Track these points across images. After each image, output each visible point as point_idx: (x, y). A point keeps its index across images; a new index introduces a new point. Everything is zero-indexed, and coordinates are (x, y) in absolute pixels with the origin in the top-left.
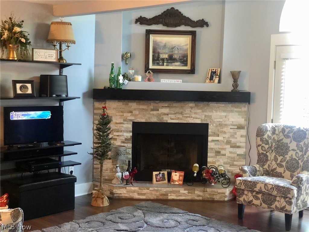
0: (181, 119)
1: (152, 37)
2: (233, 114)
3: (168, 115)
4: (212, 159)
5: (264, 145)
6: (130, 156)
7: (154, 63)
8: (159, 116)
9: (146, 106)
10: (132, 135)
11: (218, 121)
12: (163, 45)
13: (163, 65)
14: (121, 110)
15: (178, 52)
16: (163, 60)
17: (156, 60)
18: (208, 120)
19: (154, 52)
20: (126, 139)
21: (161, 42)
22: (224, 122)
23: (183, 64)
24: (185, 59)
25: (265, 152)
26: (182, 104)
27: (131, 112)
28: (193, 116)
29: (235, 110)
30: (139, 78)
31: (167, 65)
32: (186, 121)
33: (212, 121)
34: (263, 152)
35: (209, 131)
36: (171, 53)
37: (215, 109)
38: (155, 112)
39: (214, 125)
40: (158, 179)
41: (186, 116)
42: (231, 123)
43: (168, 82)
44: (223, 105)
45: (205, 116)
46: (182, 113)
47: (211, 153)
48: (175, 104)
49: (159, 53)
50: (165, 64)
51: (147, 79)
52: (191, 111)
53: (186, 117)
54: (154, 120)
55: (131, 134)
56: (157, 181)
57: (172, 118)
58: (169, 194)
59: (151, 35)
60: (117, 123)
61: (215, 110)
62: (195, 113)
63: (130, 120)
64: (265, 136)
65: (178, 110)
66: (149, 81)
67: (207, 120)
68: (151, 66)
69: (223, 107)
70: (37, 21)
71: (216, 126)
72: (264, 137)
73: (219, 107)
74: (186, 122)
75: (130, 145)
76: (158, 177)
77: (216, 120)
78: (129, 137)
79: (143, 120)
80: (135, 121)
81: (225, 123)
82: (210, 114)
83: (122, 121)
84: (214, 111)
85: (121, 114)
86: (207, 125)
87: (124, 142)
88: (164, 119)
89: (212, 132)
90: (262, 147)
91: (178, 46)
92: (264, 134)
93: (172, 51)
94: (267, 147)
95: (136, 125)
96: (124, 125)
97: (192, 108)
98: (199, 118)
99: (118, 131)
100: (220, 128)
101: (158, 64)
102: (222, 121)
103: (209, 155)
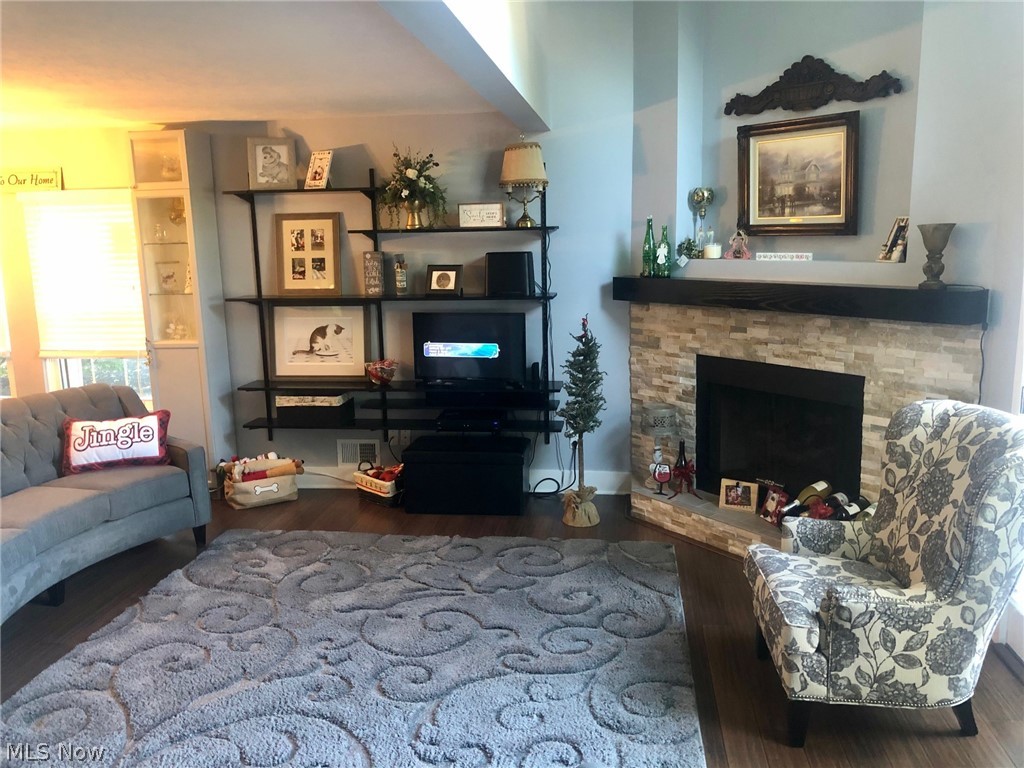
0: (796, 358)
1: (756, 145)
2: (935, 355)
3: (766, 344)
4: (873, 478)
5: (892, 466)
6: (693, 433)
7: (763, 211)
8: (747, 344)
9: (722, 319)
10: (695, 384)
11: (889, 374)
12: (781, 160)
13: (783, 214)
14: (674, 324)
15: (818, 176)
16: (782, 200)
17: (768, 202)
18: (864, 368)
19: (763, 181)
20: (684, 392)
21: (776, 154)
22: (910, 378)
23: (831, 207)
24: (835, 193)
25: (892, 490)
26: (799, 318)
27: (692, 331)
28: (825, 351)
29: (945, 343)
30: (714, 251)
31: (792, 214)
32: (808, 363)
33: (873, 371)
34: (888, 488)
35: (866, 398)
36: (800, 181)
37: (884, 338)
38: (738, 336)
39: (881, 383)
40: (730, 498)
41: (808, 350)
42: (932, 383)
43: (773, 259)
44: (908, 328)
45: (857, 355)
46: (796, 342)
47: (870, 459)
48: (782, 318)
49: (773, 184)
50: (787, 211)
51: (731, 253)
52: (818, 339)
53: (809, 354)
54: (738, 354)
55: (694, 382)
56: (727, 502)
57: (776, 353)
58: (730, 542)
59: (752, 140)
60: (668, 355)
61: (884, 341)
62: (831, 346)
63: (692, 350)
64: (905, 441)
65: (787, 333)
66: (737, 257)
67: (859, 367)
68: (755, 218)
69: (907, 332)
70: (488, 148)
71: (885, 388)
72: (898, 442)
73: (894, 333)
74: (807, 367)
75: (692, 407)
76: (733, 494)
77: (885, 370)
78: (690, 389)
79: (716, 353)
80: (700, 353)
81: (912, 381)
82: (869, 350)
83: (677, 351)
84: (879, 344)
85: (676, 334)
86: (861, 380)
87: (679, 398)
88: (760, 354)
89: (874, 404)
90: (889, 471)
91: (818, 160)
92: (903, 432)
93: (804, 176)
94: (901, 473)
95: (703, 362)
96: (680, 360)
97: (822, 330)
98: (840, 360)
99: (670, 373)
100: (895, 393)
101: (772, 213)
102: (901, 376)
103: (864, 463)
